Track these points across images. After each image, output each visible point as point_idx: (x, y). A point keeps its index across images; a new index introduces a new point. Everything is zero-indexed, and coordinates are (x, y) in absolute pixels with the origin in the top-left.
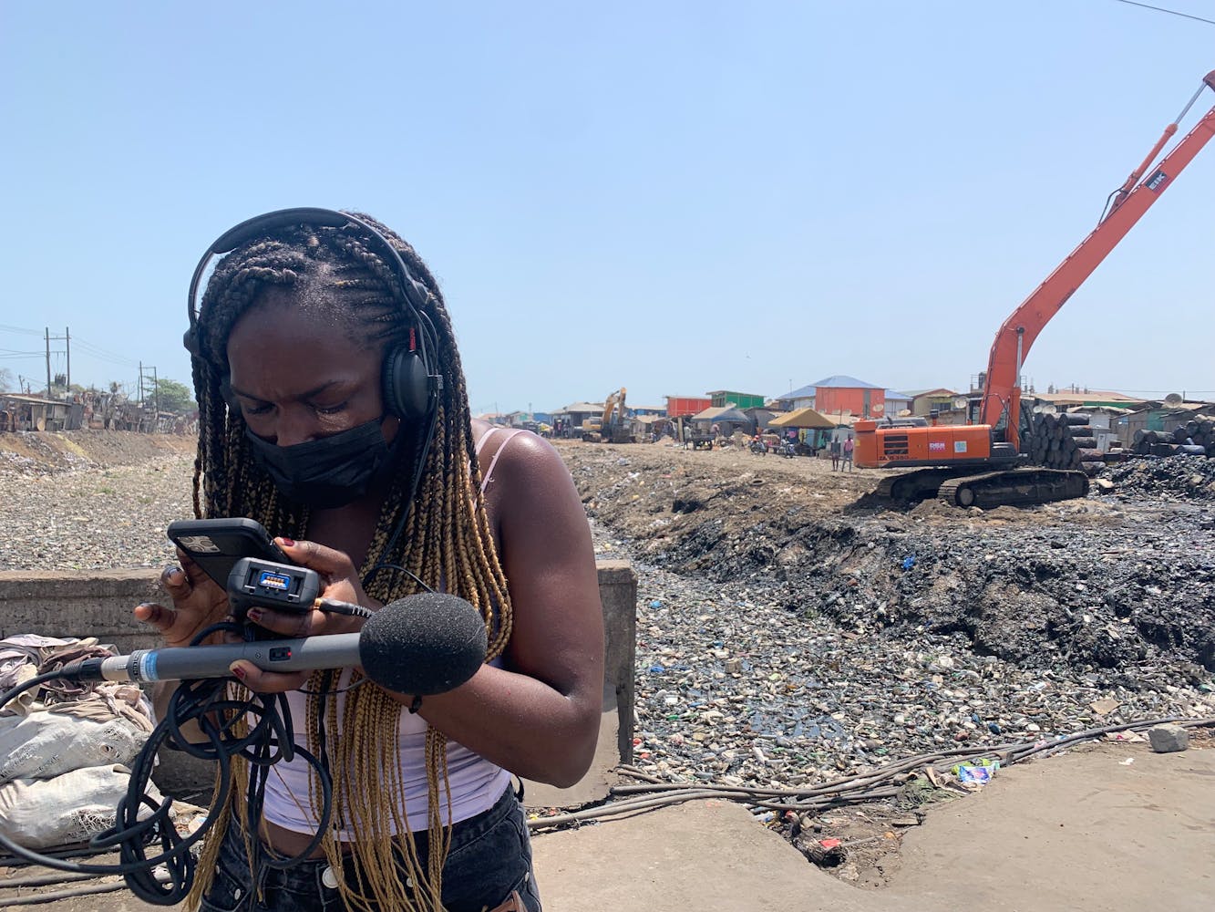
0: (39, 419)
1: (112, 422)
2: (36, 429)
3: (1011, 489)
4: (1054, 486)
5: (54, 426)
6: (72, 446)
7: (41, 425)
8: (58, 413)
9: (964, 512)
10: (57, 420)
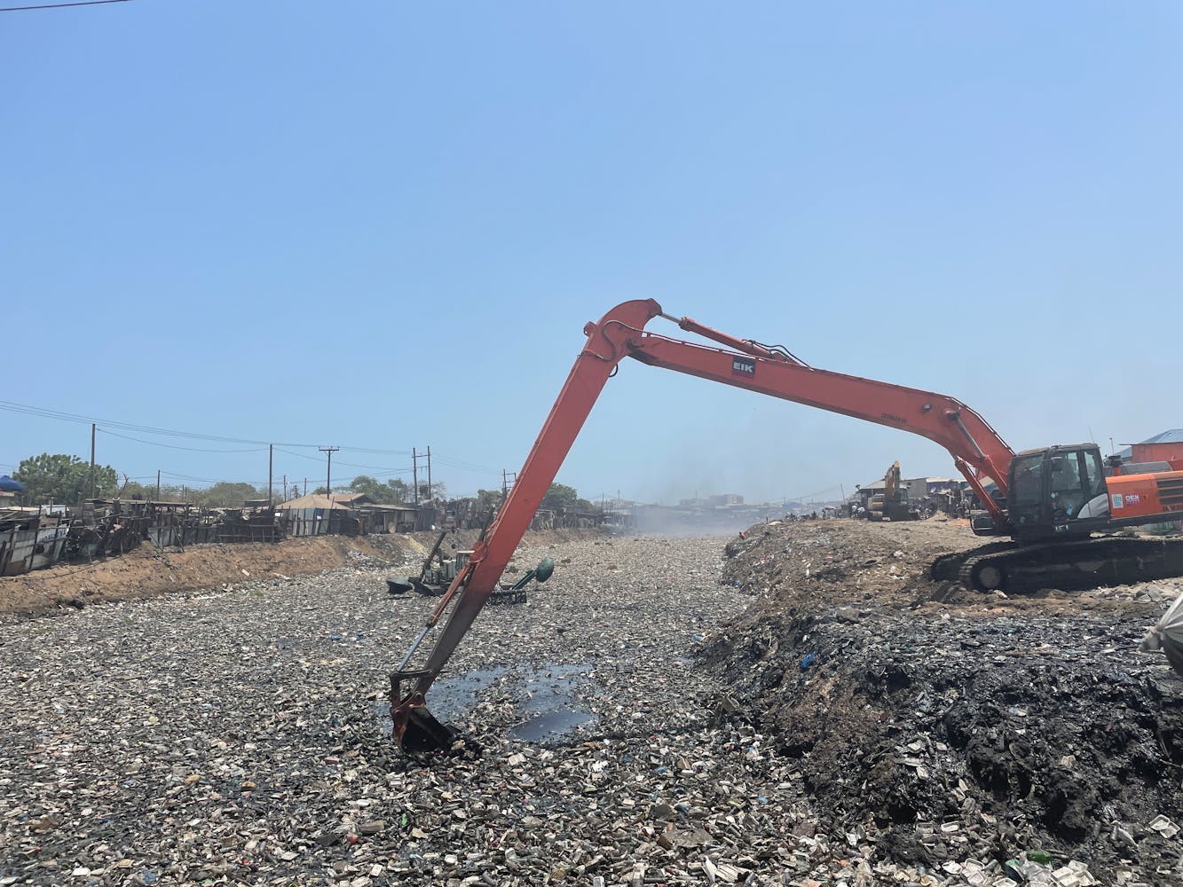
0: (391, 523)
1: (463, 522)
2: (388, 532)
3: (1068, 566)
4: (1142, 561)
5: (402, 528)
6: (414, 543)
7: (392, 530)
8: (408, 518)
9: (982, 597)
10: (407, 523)
